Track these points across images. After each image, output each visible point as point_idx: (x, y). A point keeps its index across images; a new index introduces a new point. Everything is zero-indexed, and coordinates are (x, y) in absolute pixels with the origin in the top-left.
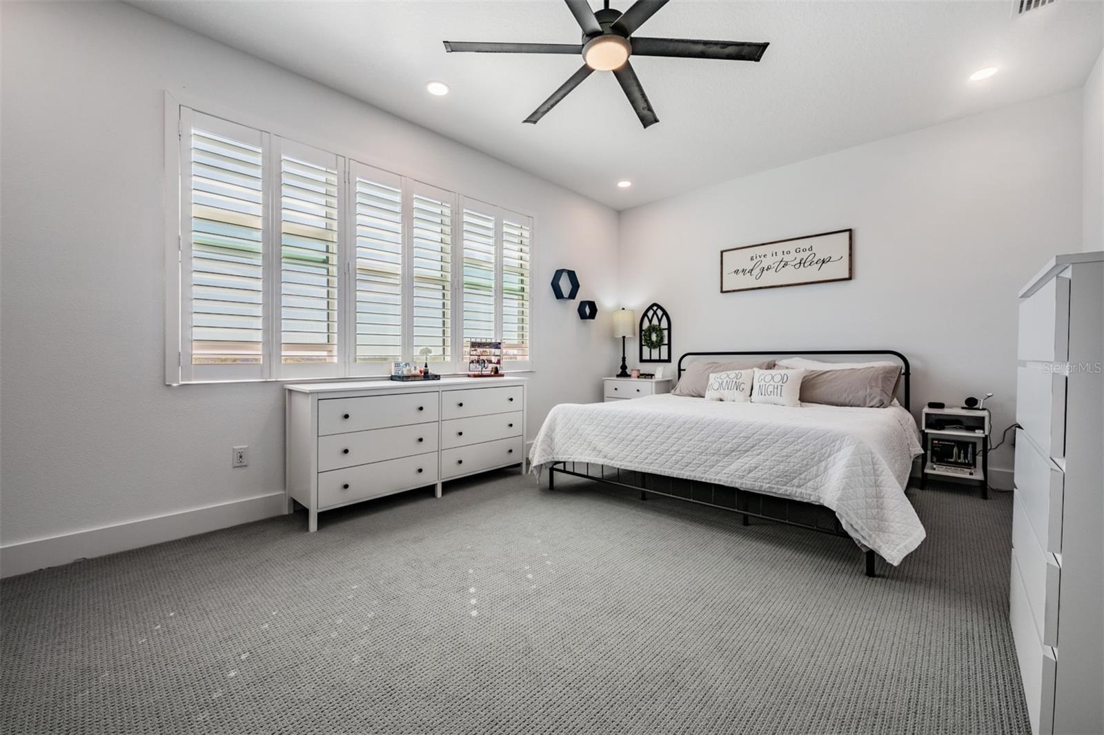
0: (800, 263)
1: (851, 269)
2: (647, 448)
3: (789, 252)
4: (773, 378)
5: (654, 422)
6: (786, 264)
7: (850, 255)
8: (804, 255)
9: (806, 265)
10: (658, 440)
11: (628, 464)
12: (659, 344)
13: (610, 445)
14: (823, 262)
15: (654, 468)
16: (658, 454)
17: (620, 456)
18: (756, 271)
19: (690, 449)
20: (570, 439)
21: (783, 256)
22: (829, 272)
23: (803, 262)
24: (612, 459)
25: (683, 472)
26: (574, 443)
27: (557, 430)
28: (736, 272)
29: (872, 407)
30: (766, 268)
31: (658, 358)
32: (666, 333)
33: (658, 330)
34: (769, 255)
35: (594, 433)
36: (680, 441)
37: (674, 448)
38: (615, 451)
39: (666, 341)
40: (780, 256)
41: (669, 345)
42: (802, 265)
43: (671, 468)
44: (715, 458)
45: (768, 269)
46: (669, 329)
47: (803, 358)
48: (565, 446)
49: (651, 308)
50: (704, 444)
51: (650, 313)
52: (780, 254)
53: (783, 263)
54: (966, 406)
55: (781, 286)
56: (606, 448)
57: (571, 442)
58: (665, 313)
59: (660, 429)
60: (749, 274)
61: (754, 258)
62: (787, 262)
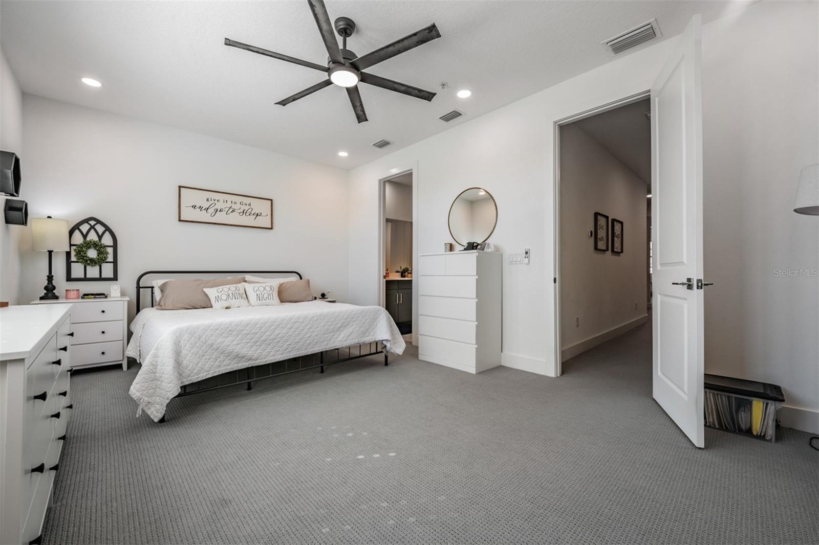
0: (243, 212)
1: (272, 223)
2: (287, 341)
3: (235, 203)
4: (265, 288)
5: (292, 321)
6: (233, 211)
7: (272, 215)
8: (247, 208)
9: (247, 214)
10: (296, 333)
11: (272, 358)
12: (99, 262)
13: (252, 349)
14: (257, 215)
15: (295, 353)
16: (296, 342)
17: (263, 354)
18: (211, 211)
19: (318, 333)
20: (203, 356)
21: (232, 205)
22: (261, 222)
23: (245, 212)
24: (256, 360)
25: (314, 349)
26: (209, 359)
27: (184, 352)
28: (194, 207)
29: (308, 301)
30: (219, 210)
31: (98, 277)
32: (110, 250)
33: (97, 246)
34: (221, 201)
35: (234, 343)
36: (311, 330)
37: (308, 336)
38: (258, 352)
39: (110, 258)
40: (229, 205)
41: (115, 262)
42: (244, 214)
43: (306, 350)
44: (332, 334)
45: (220, 211)
46: (115, 246)
47: (252, 275)
48: (200, 364)
49: (86, 221)
50: (326, 327)
51: (85, 228)
52: (229, 202)
53: (231, 210)
54: (321, 297)
55: (231, 225)
56: (250, 352)
57: (205, 359)
58: (107, 229)
59: (296, 325)
60: (205, 211)
61: (210, 200)
62: (234, 209)
